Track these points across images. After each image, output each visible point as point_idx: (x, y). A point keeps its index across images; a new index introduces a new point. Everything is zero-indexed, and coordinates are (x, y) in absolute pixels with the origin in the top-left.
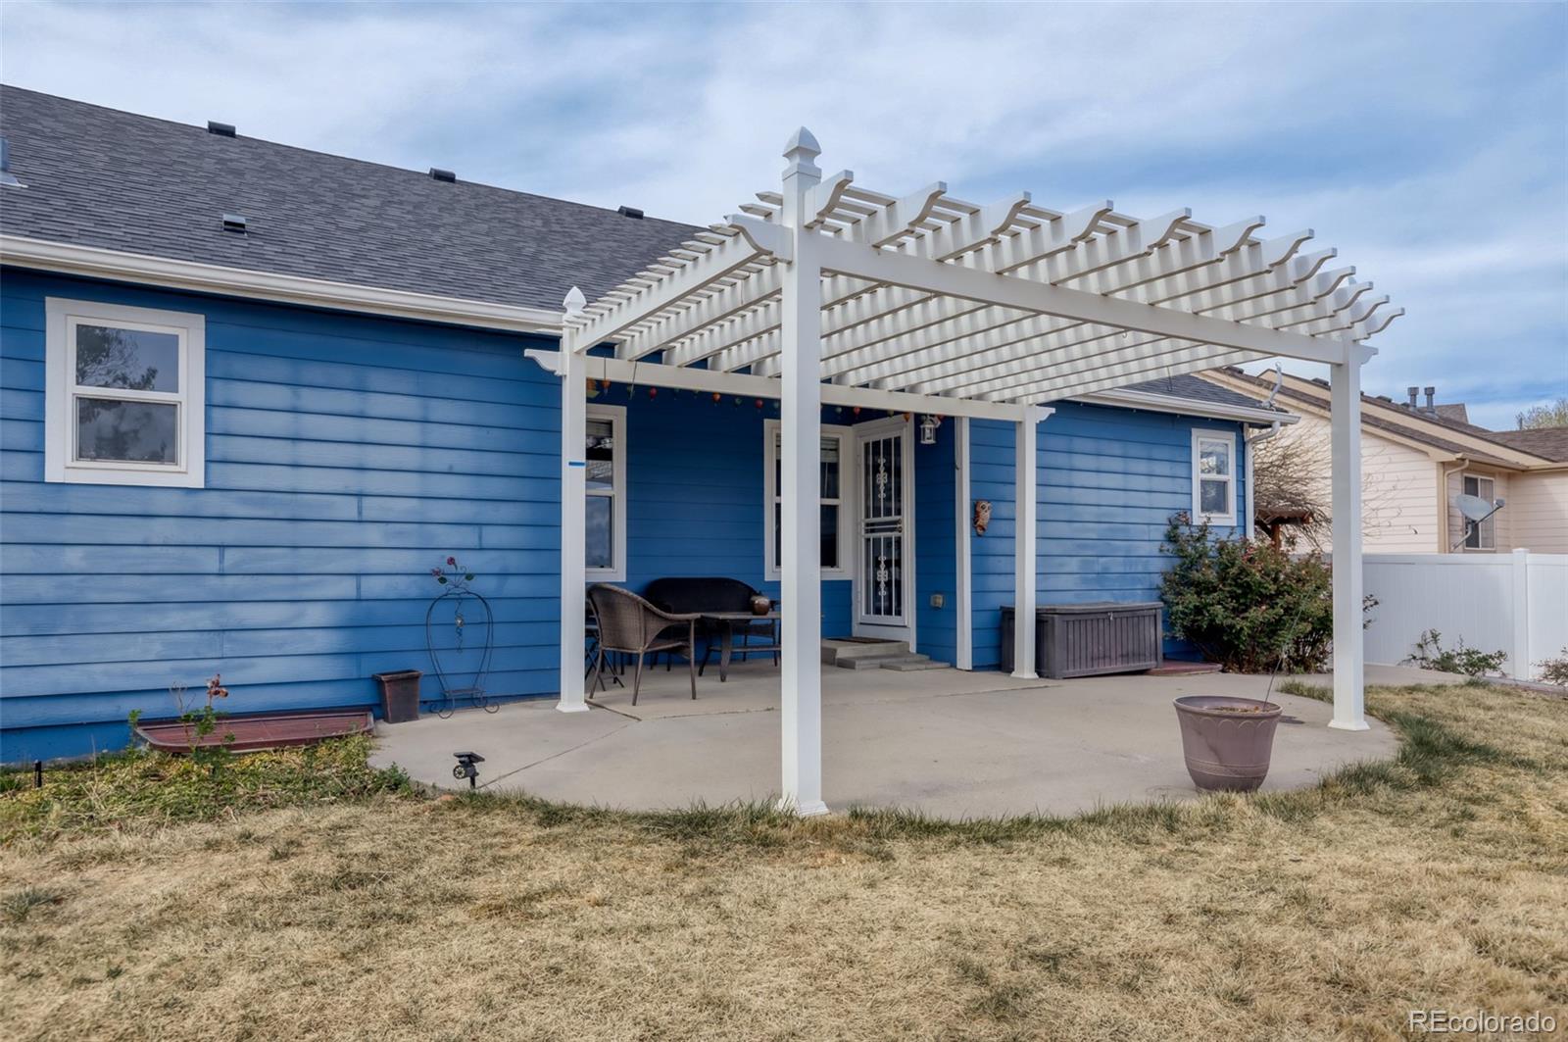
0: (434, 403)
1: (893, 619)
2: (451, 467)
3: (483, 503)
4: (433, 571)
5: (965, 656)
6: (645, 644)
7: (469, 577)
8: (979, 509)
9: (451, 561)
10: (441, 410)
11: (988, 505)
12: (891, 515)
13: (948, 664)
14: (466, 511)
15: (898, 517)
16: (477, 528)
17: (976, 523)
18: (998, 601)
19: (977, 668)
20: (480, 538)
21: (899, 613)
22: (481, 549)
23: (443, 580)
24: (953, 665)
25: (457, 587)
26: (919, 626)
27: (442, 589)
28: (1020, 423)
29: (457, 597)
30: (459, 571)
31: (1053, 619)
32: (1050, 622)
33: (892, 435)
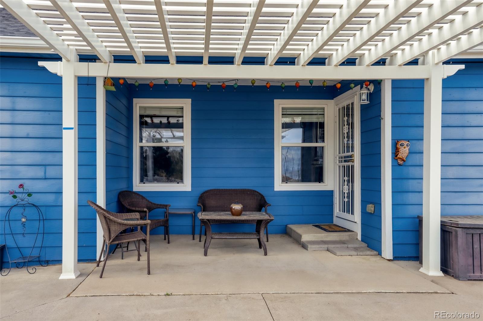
0: (18, 99)
1: (348, 216)
2: (28, 134)
3: (47, 153)
4: (10, 191)
5: (387, 249)
6: (110, 239)
7: (30, 195)
8: (398, 146)
9: (21, 186)
10: (22, 103)
11: (405, 143)
12: (349, 152)
13: (375, 253)
14: (37, 158)
15: (352, 153)
16: (43, 168)
17: (396, 156)
18: (412, 211)
19: (396, 258)
20: (45, 173)
21: (352, 213)
22: (46, 179)
23: (15, 197)
24: (380, 254)
25: (22, 200)
26: (362, 224)
27: (15, 202)
28: (427, 79)
29: (23, 205)
30: (25, 191)
31: (456, 232)
32: (454, 233)
33: (350, 102)
